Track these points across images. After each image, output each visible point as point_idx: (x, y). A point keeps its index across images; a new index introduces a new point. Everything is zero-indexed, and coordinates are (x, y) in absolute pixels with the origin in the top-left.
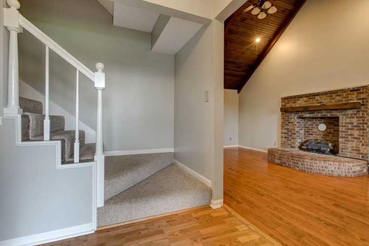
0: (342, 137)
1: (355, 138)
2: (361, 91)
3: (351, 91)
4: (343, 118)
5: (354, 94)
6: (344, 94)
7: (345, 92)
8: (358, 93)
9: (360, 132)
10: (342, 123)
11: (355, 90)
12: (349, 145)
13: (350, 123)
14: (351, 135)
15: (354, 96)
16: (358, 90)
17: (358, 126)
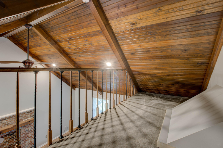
0: (23, 141)
1: (30, 137)
2: (32, 112)
3: (27, 113)
4: (23, 129)
5: (29, 114)
6: (24, 115)
7: (25, 114)
8: (31, 113)
9: (32, 133)
10: (23, 132)
11: (29, 112)
12: (27, 142)
13: (27, 131)
14: (28, 137)
15: (29, 115)
16: (31, 112)
17: (31, 131)
